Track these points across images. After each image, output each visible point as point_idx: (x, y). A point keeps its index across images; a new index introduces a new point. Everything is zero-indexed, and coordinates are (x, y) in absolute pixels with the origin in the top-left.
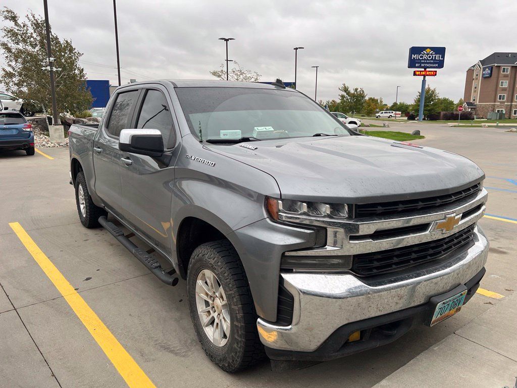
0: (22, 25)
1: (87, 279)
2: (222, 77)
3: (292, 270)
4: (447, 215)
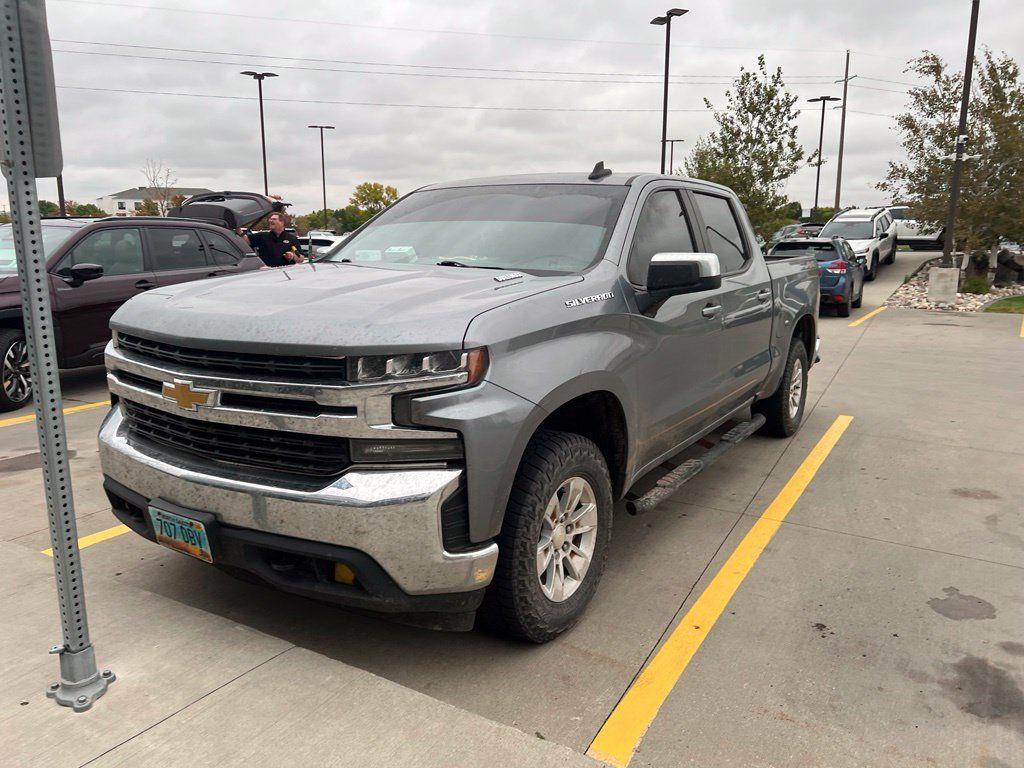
4: (176, 378)
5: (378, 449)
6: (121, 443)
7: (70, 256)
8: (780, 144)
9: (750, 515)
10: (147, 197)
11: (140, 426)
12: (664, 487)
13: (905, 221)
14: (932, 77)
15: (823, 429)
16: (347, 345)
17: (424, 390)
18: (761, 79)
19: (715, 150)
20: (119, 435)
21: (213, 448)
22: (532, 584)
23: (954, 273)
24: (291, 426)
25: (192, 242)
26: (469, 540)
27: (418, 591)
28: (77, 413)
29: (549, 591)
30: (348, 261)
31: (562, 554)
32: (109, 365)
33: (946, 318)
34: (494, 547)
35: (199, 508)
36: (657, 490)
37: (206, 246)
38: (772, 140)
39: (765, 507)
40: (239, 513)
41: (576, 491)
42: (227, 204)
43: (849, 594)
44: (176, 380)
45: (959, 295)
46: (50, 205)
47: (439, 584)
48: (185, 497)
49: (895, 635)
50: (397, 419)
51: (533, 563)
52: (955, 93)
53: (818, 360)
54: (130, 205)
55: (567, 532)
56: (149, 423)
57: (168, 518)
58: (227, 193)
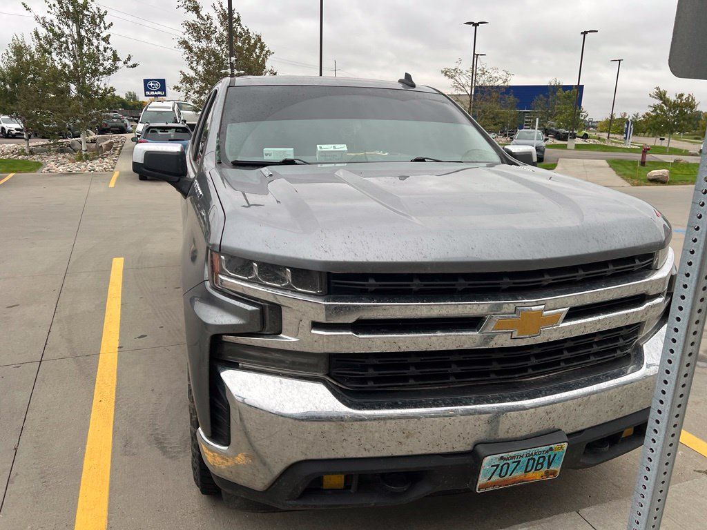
0: (206, 18)
1: (142, 336)
2: (456, 78)
3: (238, 363)
14: (195, 14)
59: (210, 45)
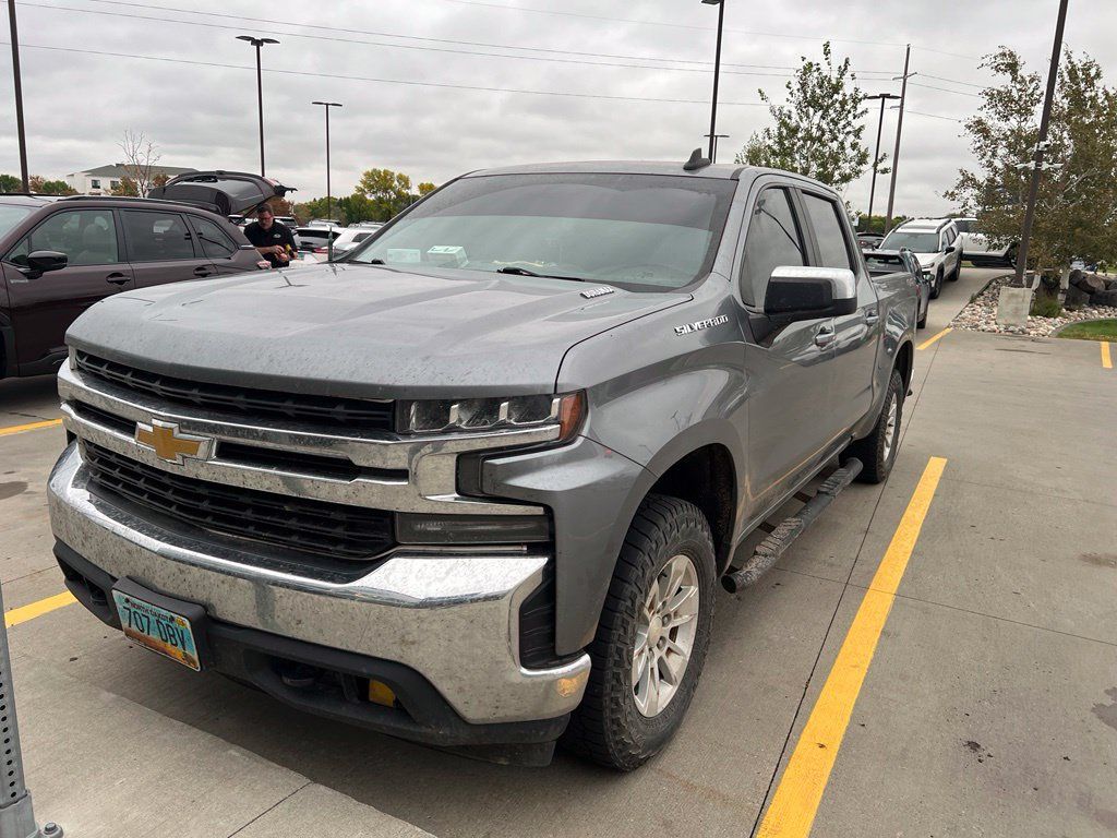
4: (154, 418)
5: (433, 527)
6: (80, 499)
7: (26, 241)
8: (842, 143)
9: (855, 584)
10: (126, 176)
11: (104, 476)
12: (766, 556)
13: (973, 235)
14: (1008, 76)
15: (917, 474)
16: (398, 384)
17: (501, 448)
18: (825, 71)
19: (769, 147)
20: (75, 485)
21: (204, 514)
22: (627, 701)
23: (1026, 295)
24: (315, 493)
25: (177, 228)
26: (554, 651)
27: (483, 719)
28: (32, 432)
29: (642, 704)
30: (379, 262)
31: (658, 653)
32: (62, 391)
33: (1018, 343)
34: (586, 658)
35: (184, 594)
36: (757, 560)
37: (194, 236)
38: (835, 138)
39: (871, 574)
40: (237, 607)
41: (678, 573)
42: (220, 185)
43: (996, 699)
44: (155, 422)
45: (1029, 318)
46: (13, 180)
47: (511, 711)
48: (162, 578)
49: (1066, 758)
50: (462, 487)
51: (628, 674)
52: (1032, 95)
53: (910, 393)
54: (105, 183)
55: (664, 624)
56: (116, 474)
57: (139, 607)
58: (221, 173)
59: (1023, 124)
